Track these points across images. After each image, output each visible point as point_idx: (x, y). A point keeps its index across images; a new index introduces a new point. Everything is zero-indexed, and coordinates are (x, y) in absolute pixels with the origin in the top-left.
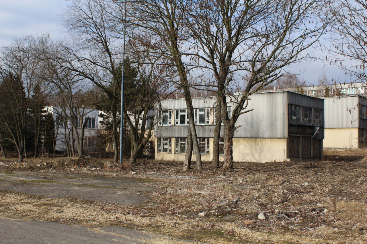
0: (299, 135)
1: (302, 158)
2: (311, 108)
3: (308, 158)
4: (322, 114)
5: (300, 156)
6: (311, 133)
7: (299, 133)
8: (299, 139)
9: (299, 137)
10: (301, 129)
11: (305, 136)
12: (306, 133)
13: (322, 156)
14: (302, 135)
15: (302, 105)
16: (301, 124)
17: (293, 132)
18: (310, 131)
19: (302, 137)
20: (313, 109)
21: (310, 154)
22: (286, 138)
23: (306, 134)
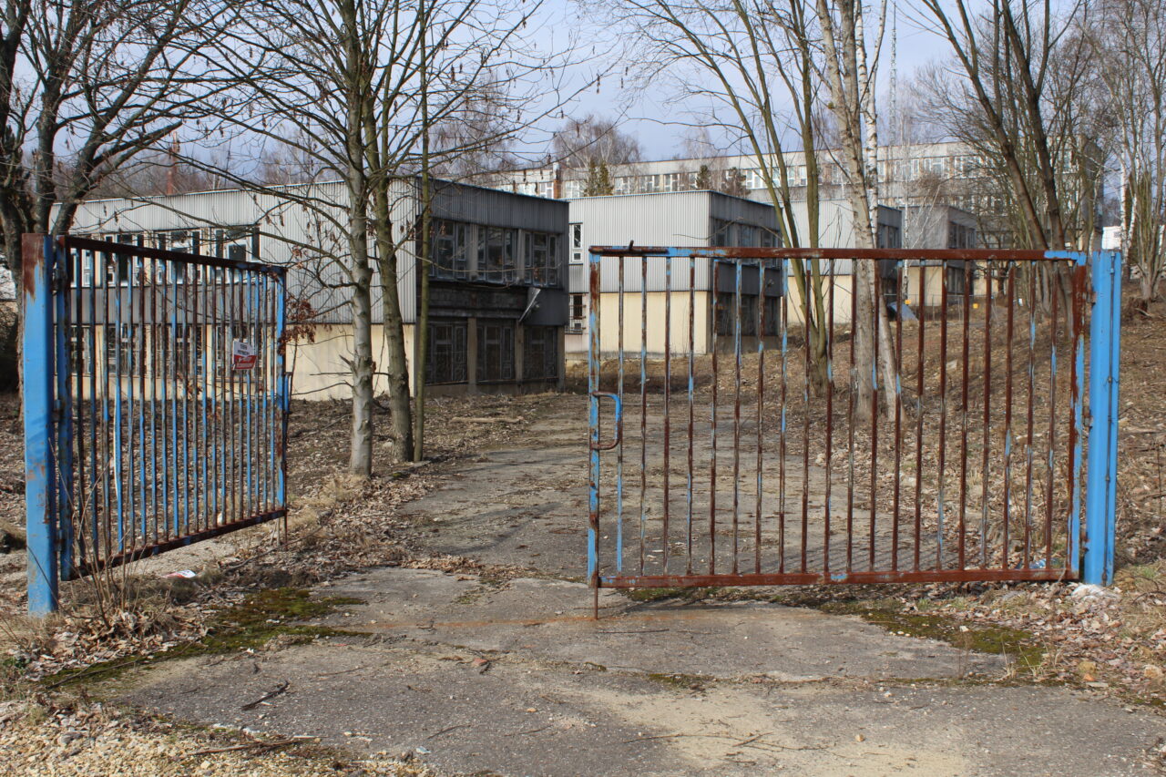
0: (464, 315)
1: (478, 384)
2: (517, 230)
3: (503, 383)
4: (561, 247)
5: (472, 379)
6: (515, 307)
7: (464, 309)
8: (466, 326)
9: (466, 319)
10: (474, 296)
11: (488, 316)
12: (496, 306)
13: (561, 377)
14: (479, 315)
15: (478, 220)
16: (474, 278)
17: (440, 303)
18: (510, 301)
19: (479, 320)
20: (520, 231)
21: (514, 373)
22: (413, 324)
23: (494, 310)
